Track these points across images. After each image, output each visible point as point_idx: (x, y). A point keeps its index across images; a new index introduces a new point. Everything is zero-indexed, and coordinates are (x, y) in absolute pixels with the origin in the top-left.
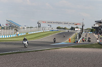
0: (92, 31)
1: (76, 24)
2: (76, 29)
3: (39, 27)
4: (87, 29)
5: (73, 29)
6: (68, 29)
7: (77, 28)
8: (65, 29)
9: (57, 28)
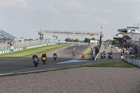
0: (113, 43)
1: (92, 35)
2: (91, 41)
3: (41, 38)
4: (106, 41)
5: (87, 41)
6: (81, 42)
7: (93, 39)
8: (76, 41)
9: (66, 40)
